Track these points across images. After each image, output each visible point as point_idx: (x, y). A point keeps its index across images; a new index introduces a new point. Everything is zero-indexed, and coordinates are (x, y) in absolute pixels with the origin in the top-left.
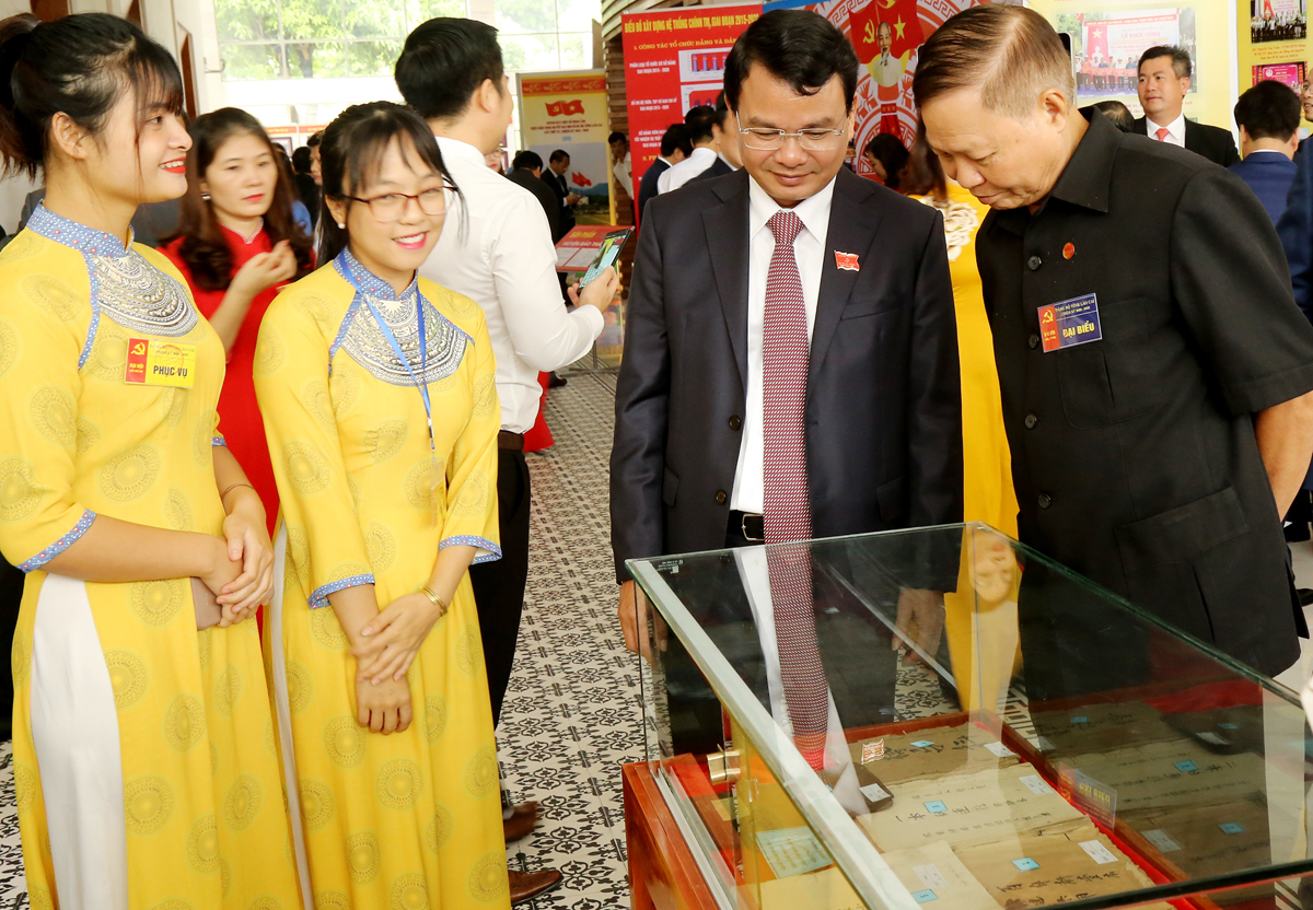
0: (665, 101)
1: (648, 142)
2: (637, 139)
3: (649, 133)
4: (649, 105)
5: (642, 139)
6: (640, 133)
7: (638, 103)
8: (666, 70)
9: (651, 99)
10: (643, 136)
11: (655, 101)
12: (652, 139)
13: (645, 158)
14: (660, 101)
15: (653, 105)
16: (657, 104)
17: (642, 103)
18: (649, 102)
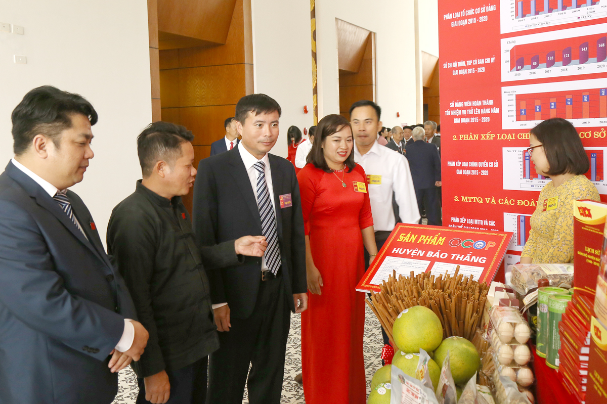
0: (481, 62)
1: (462, 116)
2: (447, 113)
3: (460, 104)
4: (463, 68)
5: (454, 113)
6: (452, 105)
7: (450, 65)
8: (484, 19)
9: (465, 60)
10: (455, 109)
11: (470, 63)
12: (464, 112)
13: (455, 138)
14: (475, 62)
15: (467, 67)
16: (472, 66)
17: (455, 65)
18: (462, 64)
